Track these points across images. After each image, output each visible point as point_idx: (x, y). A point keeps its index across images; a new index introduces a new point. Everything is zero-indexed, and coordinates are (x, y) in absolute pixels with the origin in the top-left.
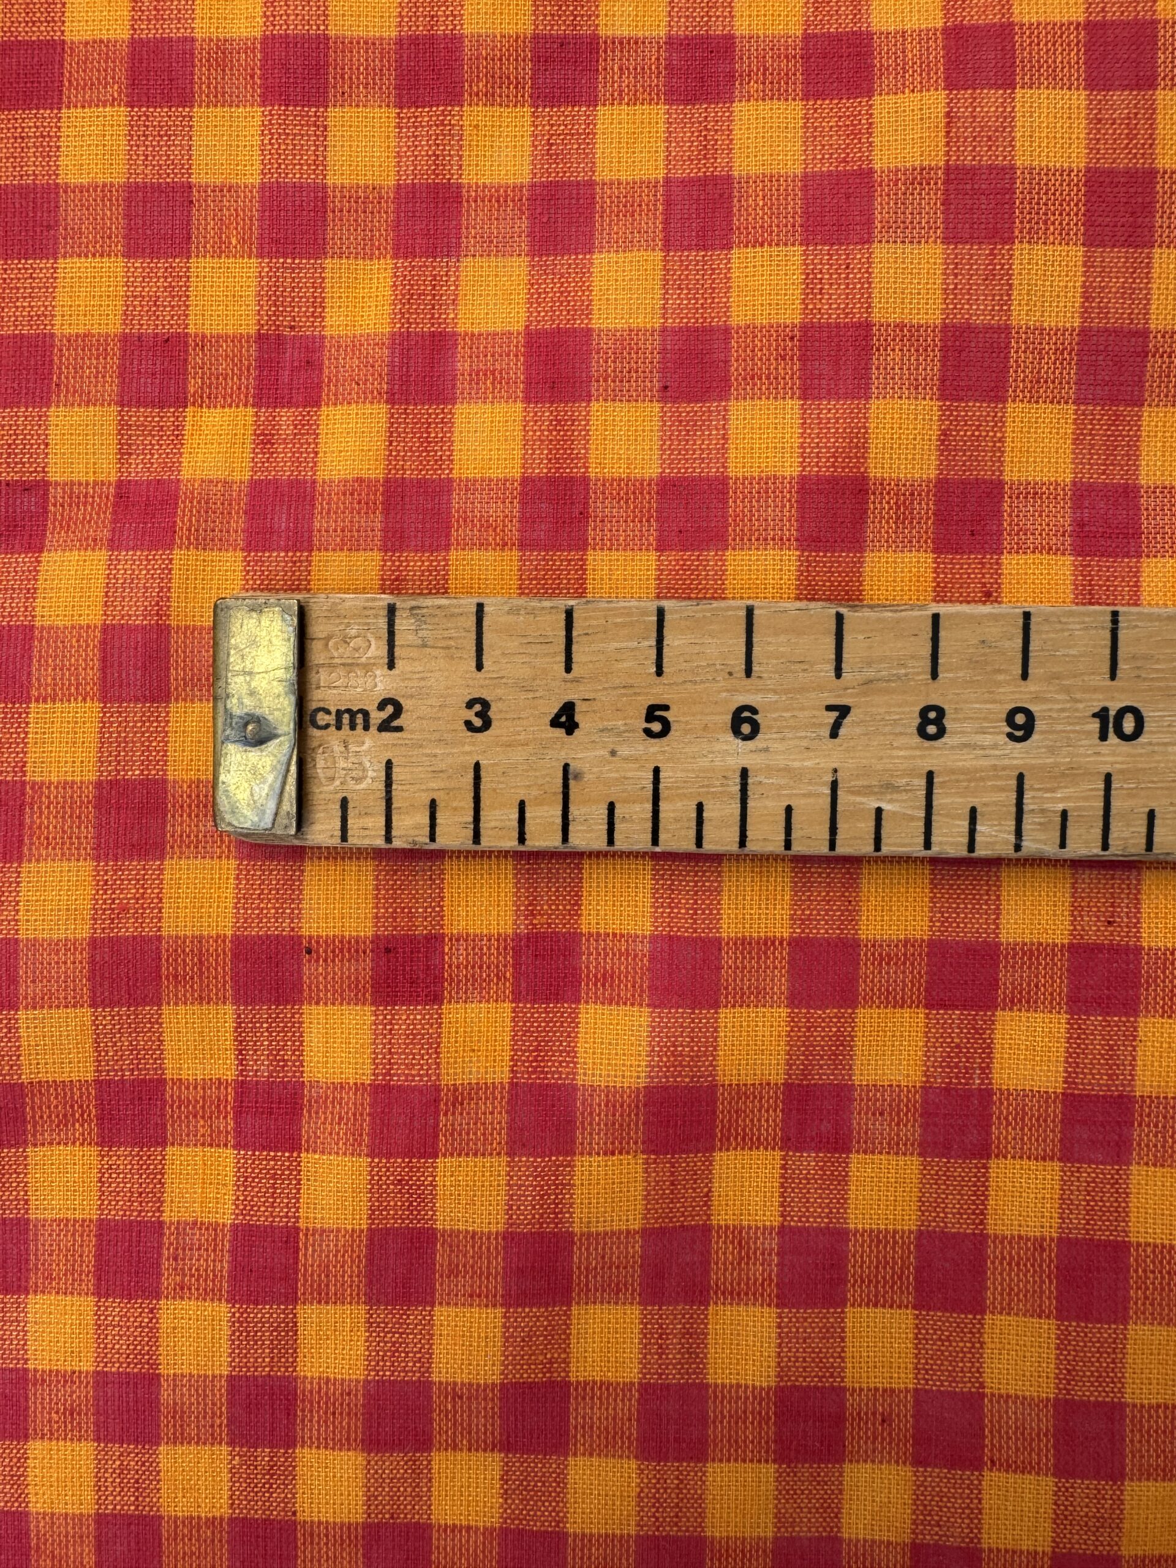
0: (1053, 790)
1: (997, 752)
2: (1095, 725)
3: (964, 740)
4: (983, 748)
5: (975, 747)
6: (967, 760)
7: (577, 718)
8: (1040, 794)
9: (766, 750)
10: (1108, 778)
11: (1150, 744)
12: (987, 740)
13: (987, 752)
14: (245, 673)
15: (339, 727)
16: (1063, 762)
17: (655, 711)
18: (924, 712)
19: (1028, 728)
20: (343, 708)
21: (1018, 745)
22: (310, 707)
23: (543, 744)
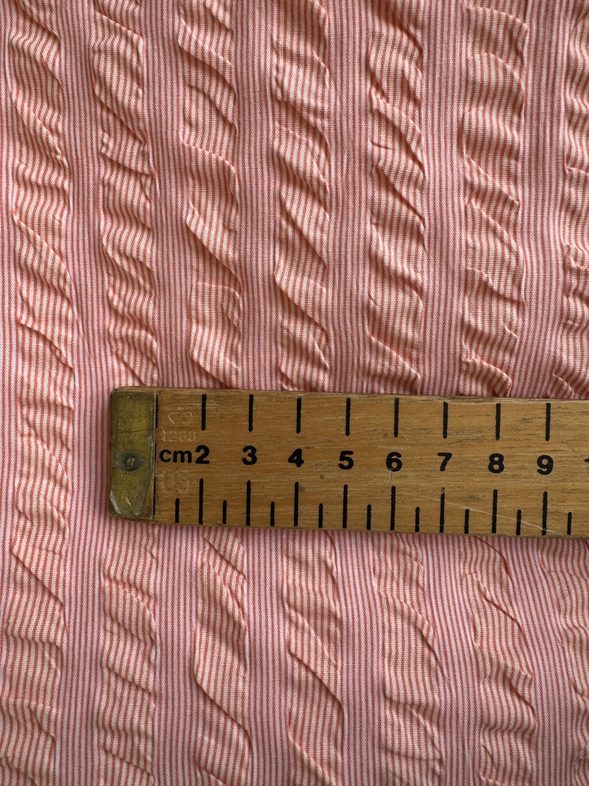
0: (564, 501)
2: (587, 466)
3: (515, 473)
4: (526, 477)
5: (519, 477)
6: (515, 484)
7: (303, 458)
8: (556, 503)
12: (527, 473)
13: (528, 479)
14: (126, 432)
15: (175, 461)
16: (569, 485)
17: (345, 455)
18: (492, 457)
19: (550, 467)
20: (177, 450)
21: (544, 476)
22: (160, 450)
23: (285, 471)
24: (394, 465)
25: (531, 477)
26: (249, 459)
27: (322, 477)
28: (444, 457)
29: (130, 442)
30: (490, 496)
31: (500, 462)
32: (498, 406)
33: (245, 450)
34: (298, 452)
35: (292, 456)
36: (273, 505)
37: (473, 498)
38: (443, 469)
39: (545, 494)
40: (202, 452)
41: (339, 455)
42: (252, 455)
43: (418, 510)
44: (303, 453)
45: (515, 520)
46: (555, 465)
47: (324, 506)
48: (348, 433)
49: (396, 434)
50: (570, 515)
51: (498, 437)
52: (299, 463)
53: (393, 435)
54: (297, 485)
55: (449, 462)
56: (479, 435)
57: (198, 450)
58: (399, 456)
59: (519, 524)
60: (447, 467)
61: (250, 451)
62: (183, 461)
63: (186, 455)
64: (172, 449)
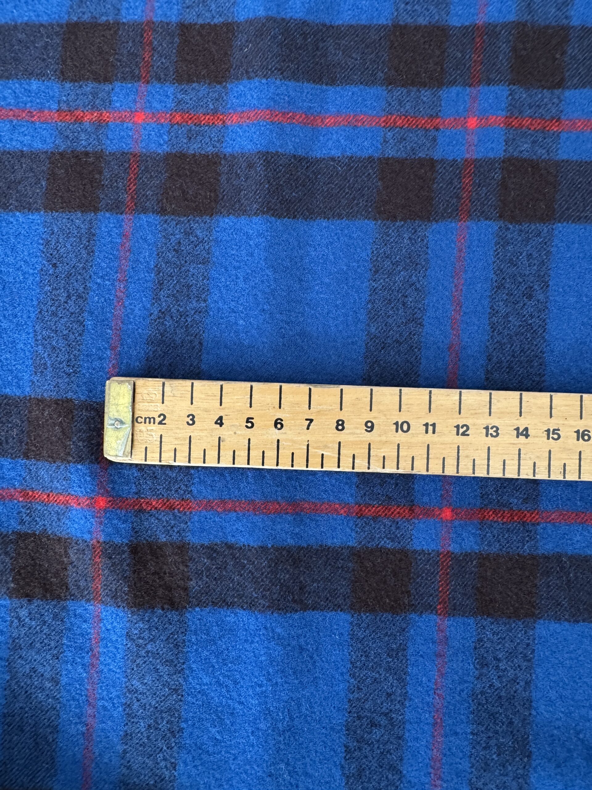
0: (380, 449)
1: (362, 436)
2: (395, 426)
3: (351, 431)
4: (357, 434)
5: (354, 434)
6: (351, 438)
7: (223, 421)
8: (376, 450)
9: (285, 433)
10: (398, 445)
11: (412, 434)
12: (358, 431)
13: (358, 436)
14: (115, 405)
15: (145, 423)
16: (384, 438)
17: (249, 420)
18: (338, 422)
19: (372, 427)
20: (147, 417)
21: (369, 433)
22: (136, 416)
23: (212, 430)
24: (279, 426)
25: (361, 434)
26: (191, 422)
27: (235, 433)
28: (309, 422)
29: (118, 411)
30: (337, 446)
31: (342, 425)
32: (342, 390)
33: (188, 416)
34: (221, 418)
35: (217, 420)
36: (205, 450)
37: (326, 447)
38: (308, 429)
39: (370, 444)
40: (162, 417)
41: (245, 420)
42: (192, 420)
43: (293, 454)
44: (224, 418)
45: (351, 460)
46: (375, 427)
47: (236, 451)
48: (251, 406)
49: (280, 407)
50: (384, 457)
51: (341, 409)
52: (221, 424)
53: (278, 407)
54: (220, 438)
55: (312, 424)
56: (331, 408)
57: (159, 416)
58: (282, 420)
59: (354, 462)
60: (310, 427)
61: (191, 417)
62: (150, 423)
63: (152, 420)
64: (144, 416)
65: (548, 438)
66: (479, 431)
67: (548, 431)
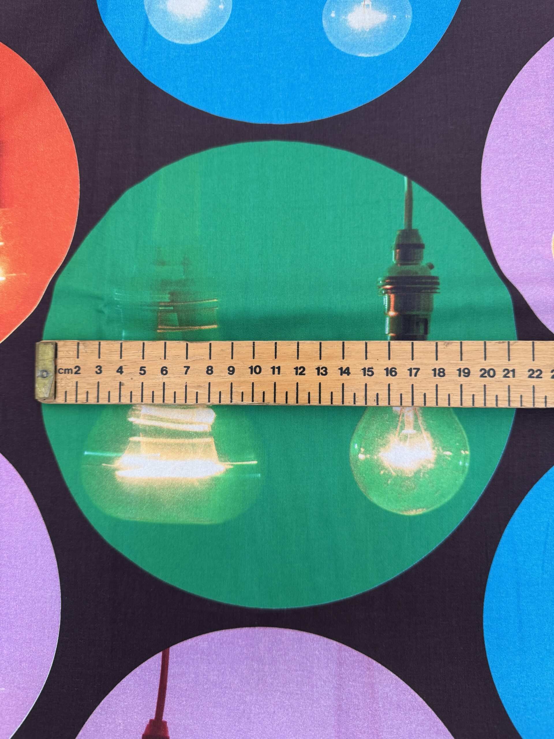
0: (239, 387)
1: (226, 377)
2: (250, 370)
3: (218, 374)
5: (220, 376)
6: (218, 380)
7: (123, 370)
8: (236, 388)
9: (169, 377)
10: (253, 383)
11: (263, 375)
12: (223, 374)
13: (223, 377)
14: (43, 360)
15: (65, 373)
16: (242, 379)
17: (142, 368)
18: (208, 368)
19: (233, 371)
20: (66, 368)
21: (231, 375)
22: (58, 368)
23: (115, 377)
24: (164, 372)
26: (99, 371)
27: (132, 379)
28: (187, 368)
29: (44, 365)
30: (208, 386)
31: (211, 370)
32: (210, 344)
33: (97, 367)
34: (121, 368)
35: (119, 369)
36: (109, 392)
37: (199, 386)
38: (186, 373)
39: (232, 384)
40: (77, 369)
41: (139, 369)
43: (175, 393)
44: (123, 368)
45: (218, 396)
46: (236, 370)
47: (133, 392)
48: (143, 358)
50: (242, 393)
51: (210, 358)
52: (121, 372)
53: (164, 358)
54: (120, 383)
55: (189, 370)
56: (202, 358)
57: (76, 367)
58: (166, 368)
59: (220, 398)
60: (188, 373)
61: (99, 368)
62: (68, 373)
64: (64, 368)
65: (365, 375)
66: (313, 371)
67: (364, 369)
